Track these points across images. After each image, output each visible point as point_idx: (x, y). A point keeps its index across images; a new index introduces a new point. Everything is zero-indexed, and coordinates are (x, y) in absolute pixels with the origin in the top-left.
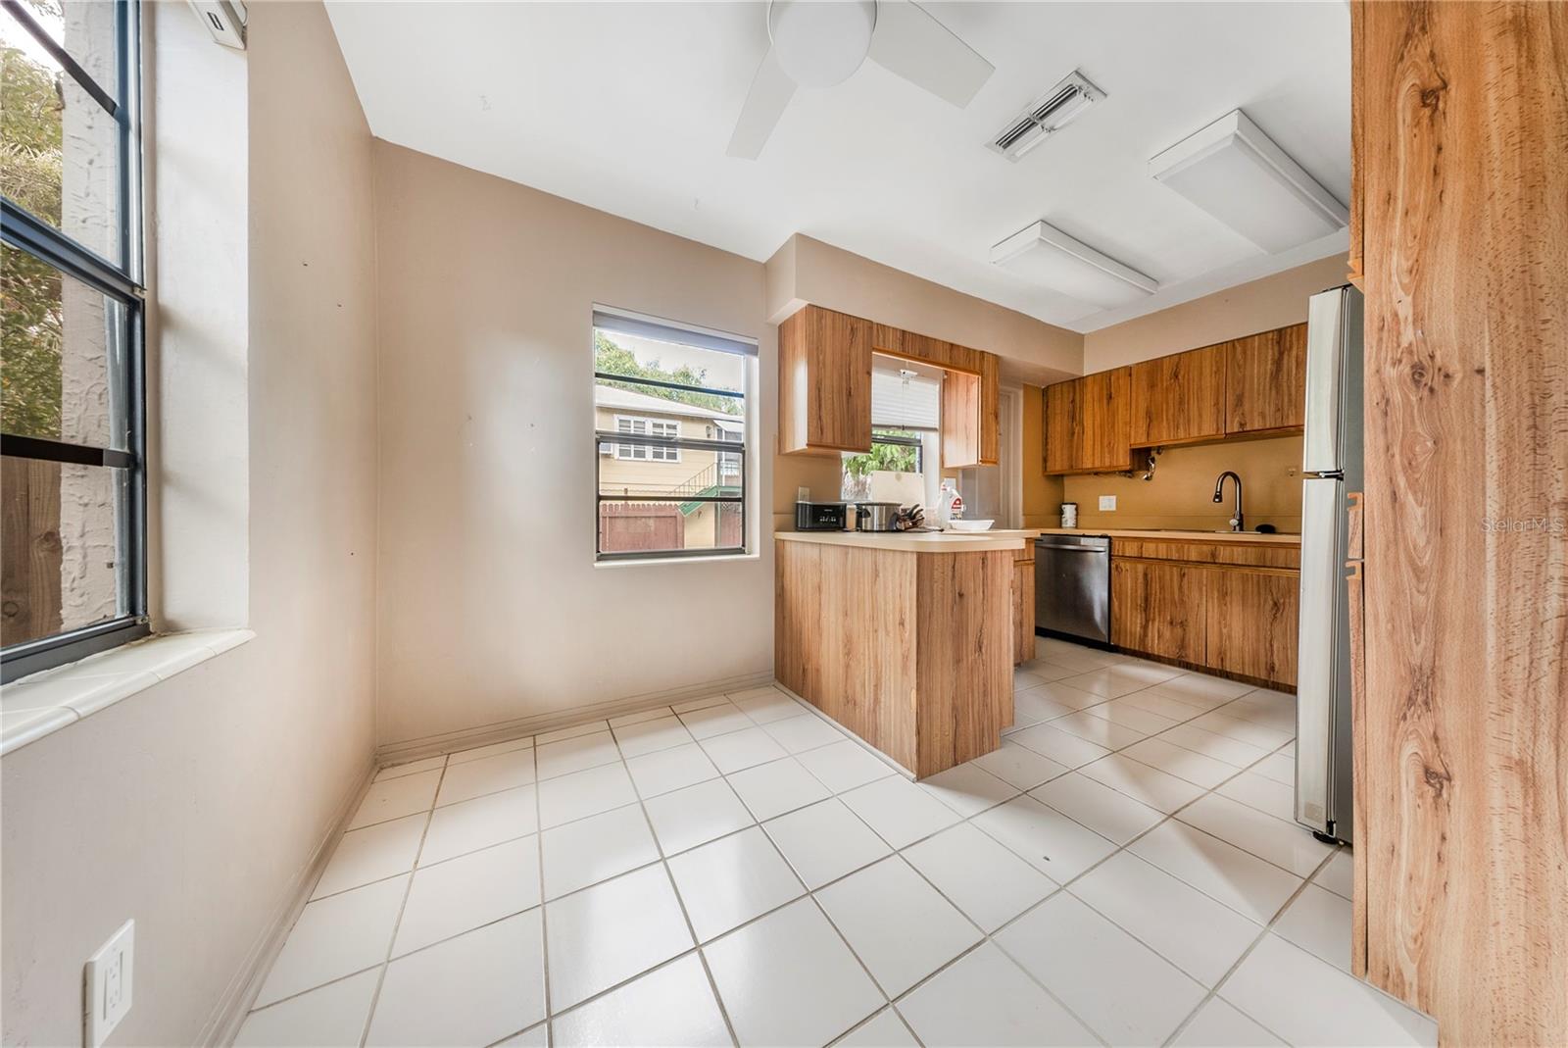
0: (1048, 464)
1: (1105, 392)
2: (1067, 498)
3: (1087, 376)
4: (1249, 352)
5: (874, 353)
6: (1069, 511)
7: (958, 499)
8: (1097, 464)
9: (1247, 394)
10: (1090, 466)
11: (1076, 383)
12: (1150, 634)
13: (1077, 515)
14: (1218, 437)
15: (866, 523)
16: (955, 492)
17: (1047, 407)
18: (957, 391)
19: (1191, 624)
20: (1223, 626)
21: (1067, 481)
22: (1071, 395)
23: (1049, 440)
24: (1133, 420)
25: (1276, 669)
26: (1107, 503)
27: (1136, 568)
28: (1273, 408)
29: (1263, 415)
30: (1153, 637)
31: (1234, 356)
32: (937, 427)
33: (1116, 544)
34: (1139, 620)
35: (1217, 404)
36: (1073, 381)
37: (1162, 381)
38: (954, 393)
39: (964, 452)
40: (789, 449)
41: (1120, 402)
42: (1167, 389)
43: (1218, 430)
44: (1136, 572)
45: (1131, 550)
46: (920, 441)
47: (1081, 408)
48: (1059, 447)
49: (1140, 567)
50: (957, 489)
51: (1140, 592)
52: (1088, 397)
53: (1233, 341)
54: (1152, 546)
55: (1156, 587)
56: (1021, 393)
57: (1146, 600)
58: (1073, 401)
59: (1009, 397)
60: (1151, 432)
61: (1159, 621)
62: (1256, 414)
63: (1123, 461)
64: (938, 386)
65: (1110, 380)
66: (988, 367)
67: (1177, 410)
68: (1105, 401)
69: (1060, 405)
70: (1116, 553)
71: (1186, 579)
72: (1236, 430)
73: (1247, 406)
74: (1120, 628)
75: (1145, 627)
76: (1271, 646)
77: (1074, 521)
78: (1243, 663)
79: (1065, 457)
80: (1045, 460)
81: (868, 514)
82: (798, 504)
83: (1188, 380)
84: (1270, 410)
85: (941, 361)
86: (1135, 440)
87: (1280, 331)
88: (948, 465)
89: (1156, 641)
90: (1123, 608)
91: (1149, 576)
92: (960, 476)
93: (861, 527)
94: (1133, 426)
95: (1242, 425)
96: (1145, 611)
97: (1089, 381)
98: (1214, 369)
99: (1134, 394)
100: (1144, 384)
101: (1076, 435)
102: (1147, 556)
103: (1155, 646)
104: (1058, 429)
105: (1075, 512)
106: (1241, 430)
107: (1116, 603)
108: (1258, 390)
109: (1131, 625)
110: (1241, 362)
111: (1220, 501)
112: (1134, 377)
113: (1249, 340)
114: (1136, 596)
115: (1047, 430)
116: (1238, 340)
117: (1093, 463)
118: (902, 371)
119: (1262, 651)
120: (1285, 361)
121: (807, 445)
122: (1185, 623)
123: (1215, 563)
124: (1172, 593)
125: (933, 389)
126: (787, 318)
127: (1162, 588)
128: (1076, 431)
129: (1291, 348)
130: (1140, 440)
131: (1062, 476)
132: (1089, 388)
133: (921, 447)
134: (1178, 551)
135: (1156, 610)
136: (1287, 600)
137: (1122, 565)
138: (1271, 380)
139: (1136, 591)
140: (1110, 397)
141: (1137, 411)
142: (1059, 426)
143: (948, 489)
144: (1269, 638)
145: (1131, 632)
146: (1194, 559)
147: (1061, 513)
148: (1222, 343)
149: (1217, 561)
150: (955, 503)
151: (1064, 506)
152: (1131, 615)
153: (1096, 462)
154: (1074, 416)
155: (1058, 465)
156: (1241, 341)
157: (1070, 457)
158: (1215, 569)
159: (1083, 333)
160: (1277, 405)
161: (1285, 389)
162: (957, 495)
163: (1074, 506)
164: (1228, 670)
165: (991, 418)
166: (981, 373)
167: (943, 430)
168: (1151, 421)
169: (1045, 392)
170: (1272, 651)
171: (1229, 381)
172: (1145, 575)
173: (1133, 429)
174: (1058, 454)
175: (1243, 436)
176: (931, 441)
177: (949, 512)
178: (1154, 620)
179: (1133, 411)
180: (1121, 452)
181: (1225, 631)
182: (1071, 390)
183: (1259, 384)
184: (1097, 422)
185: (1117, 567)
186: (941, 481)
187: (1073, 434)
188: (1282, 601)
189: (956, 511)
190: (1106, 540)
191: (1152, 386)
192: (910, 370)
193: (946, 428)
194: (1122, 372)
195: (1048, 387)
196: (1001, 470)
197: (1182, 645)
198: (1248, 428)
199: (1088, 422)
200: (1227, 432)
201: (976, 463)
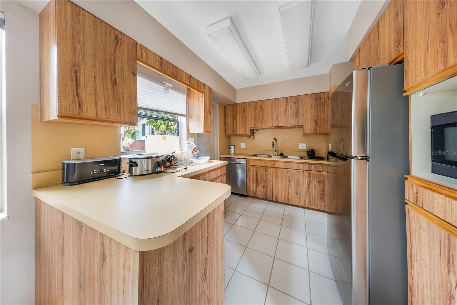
0: (227, 132)
1: (243, 109)
2: (232, 143)
3: (237, 103)
4: (279, 103)
5: (137, 62)
6: (232, 147)
7: (195, 148)
8: (241, 133)
9: (279, 115)
10: (239, 134)
11: (234, 105)
12: (258, 191)
13: (235, 149)
14: (272, 127)
15: (137, 171)
16: (194, 145)
17: (226, 112)
18: (194, 100)
19: (268, 187)
20: (277, 187)
21: (231, 138)
22: (233, 109)
23: (227, 123)
24: (251, 119)
25: (290, 200)
26: (243, 145)
27: (253, 169)
28: (285, 120)
29: (283, 122)
30: (258, 192)
31: (276, 104)
32: (186, 114)
33: (248, 161)
34: (254, 186)
35: (272, 117)
36: (233, 104)
37: (258, 108)
38: (192, 100)
39: (197, 127)
40: (46, 119)
41: (247, 113)
42: (259, 111)
43: (272, 125)
44: (254, 170)
45: (252, 163)
46: (178, 120)
47: (236, 114)
48: (229, 126)
49: (255, 169)
50: (195, 144)
51: (255, 177)
52: (238, 110)
53: (276, 99)
54: (258, 162)
55: (259, 175)
56: (218, 106)
57: (256, 179)
58: (233, 111)
59: (214, 107)
60: (256, 125)
61: (260, 187)
62: (281, 122)
63: (248, 132)
64: (185, 96)
65: (244, 106)
66: (207, 91)
67: (262, 118)
68: (243, 112)
69: (230, 113)
70: (248, 164)
71: (267, 173)
72: (277, 126)
73: (279, 119)
74: (249, 189)
75: (256, 189)
76: (288, 193)
77: (234, 151)
78: (282, 199)
79: (232, 130)
80: (225, 130)
81: (137, 165)
82: (64, 164)
83: (265, 109)
84: (284, 121)
85: (185, 82)
86: (251, 126)
87: (286, 98)
88: (191, 132)
89: (259, 193)
90: (250, 183)
91: (257, 172)
92: (196, 136)
93: (132, 173)
94: (251, 121)
95: (278, 124)
96: (256, 183)
97: (238, 105)
98: (271, 106)
99: (251, 111)
100: (253, 108)
101: (235, 123)
102: (256, 165)
103: (259, 195)
104: (229, 120)
105: (234, 148)
106: (278, 126)
107: (248, 181)
108: (282, 114)
109: (252, 188)
110: (278, 106)
111: (274, 147)
112: (251, 105)
113: (279, 99)
114: (254, 178)
115: (226, 120)
116: (277, 98)
117: (240, 133)
118: (164, 83)
119: (286, 194)
120: (288, 107)
121: (58, 116)
122: (267, 187)
123: (274, 167)
124: (263, 177)
125: (182, 98)
126: (45, 6)
127: (261, 175)
128: (235, 121)
129: (289, 103)
130: (253, 126)
131: (230, 136)
132: (238, 107)
133: (178, 123)
134: (265, 163)
135: (259, 183)
136: (292, 179)
137: (250, 168)
138: (285, 112)
139: (254, 177)
140: (244, 111)
141: (252, 117)
142: (229, 119)
143: (191, 143)
144: (288, 190)
145: (252, 190)
146: (269, 166)
147: (230, 148)
148: (273, 99)
149: (275, 167)
150: (194, 150)
151: (231, 146)
152: (252, 185)
153: (241, 132)
154: (234, 116)
155: (229, 132)
156: (278, 99)
157: (233, 130)
158: (274, 170)
159: (236, 88)
160: (286, 119)
161: (288, 115)
162: (194, 146)
163: (234, 146)
164: (278, 201)
165: (208, 113)
166: (204, 93)
167: (188, 116)
168: (255, 120)
169: (225, 107)
170: (289, 194)
171: (275, 110)
172: (256, 171)
173: (251, 122)
174: (229, 129)
175: (278, 127)
176: (183, 120)
177: (190, 154)
178: (258, 186)
179: (251, 117)
180: (247, 129)
181: (277, 189)
182: (233, 107)
183: (282, 113)
184: (241, 119)
185: (248, 169)
186: (188, 139)
187: (234, 122)
188: (291, 179)
189: (194, 153)
190: (245, 160)
191: (256, 109)
192: (168, 83)
193: (190, 115)
194: (247, 103)
195: (226, 105)
196: (212, 135)
197: (266, 194)
198: (279, 126)
199: (238, 119)
200: (275, 126)
201: (202, 132)
